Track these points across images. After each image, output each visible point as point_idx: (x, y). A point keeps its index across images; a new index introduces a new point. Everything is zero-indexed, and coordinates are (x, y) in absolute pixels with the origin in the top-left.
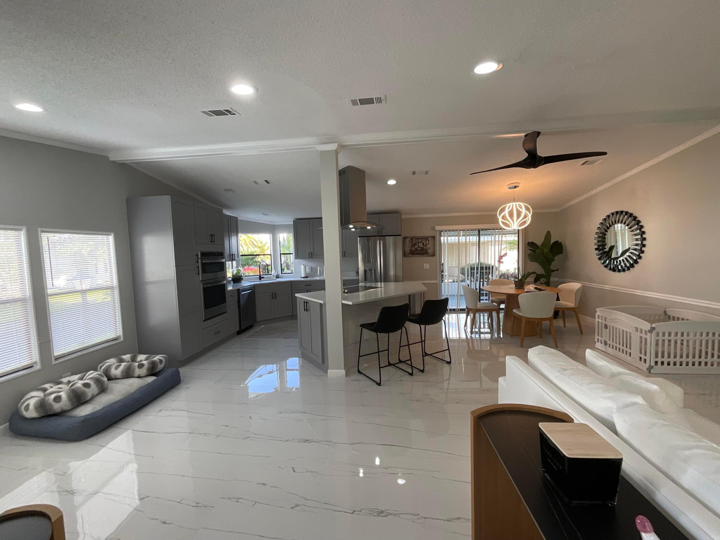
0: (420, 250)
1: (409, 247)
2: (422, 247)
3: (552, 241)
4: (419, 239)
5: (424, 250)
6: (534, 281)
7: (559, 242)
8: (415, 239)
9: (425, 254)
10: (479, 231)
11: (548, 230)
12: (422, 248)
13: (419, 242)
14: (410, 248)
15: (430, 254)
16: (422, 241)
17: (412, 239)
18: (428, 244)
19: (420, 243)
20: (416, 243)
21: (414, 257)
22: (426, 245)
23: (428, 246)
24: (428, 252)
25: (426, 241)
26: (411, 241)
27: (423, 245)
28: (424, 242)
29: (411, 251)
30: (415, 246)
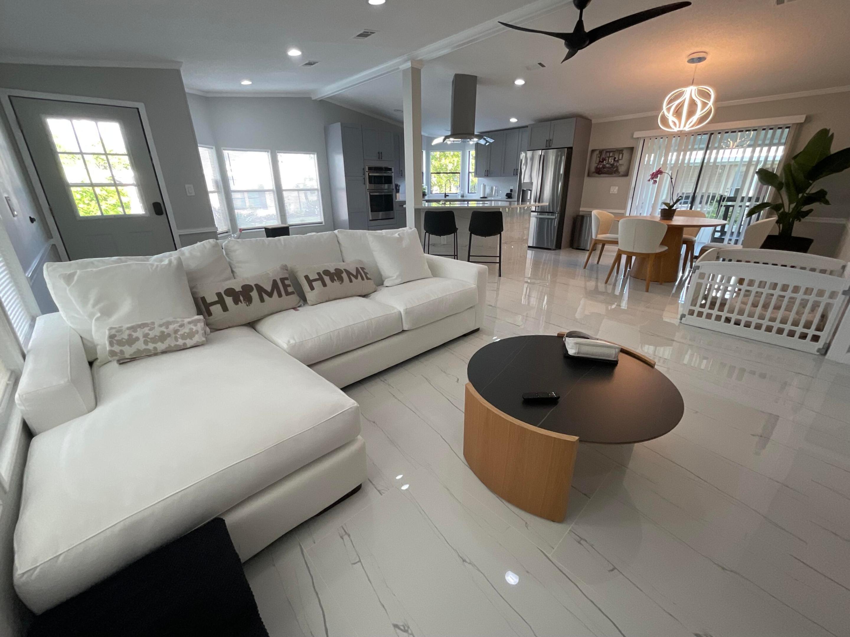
0: (608, 168)
1: (596, 163)
2: (612, 163)
4: (610, 152)
5: (614, 168)
8: (605, 151)
9: (615, 173)
10: (711, 134)
12: (612, 165)
13: (609, 157)
14: (597, 165)
15: (622, 173)
16: (614, 156)
17: (601, 152)
18: (622, 159)
19: (610, 158)
20: (605, 157)
21: (598, 177)
22: (618, 161)
23: (620, 162)
24: (620, 170)
25: (619, 154)
26: (600, 156)
27: (614, 160)
28: (616, 156)
29: (597, 168)
30: (603, 162)
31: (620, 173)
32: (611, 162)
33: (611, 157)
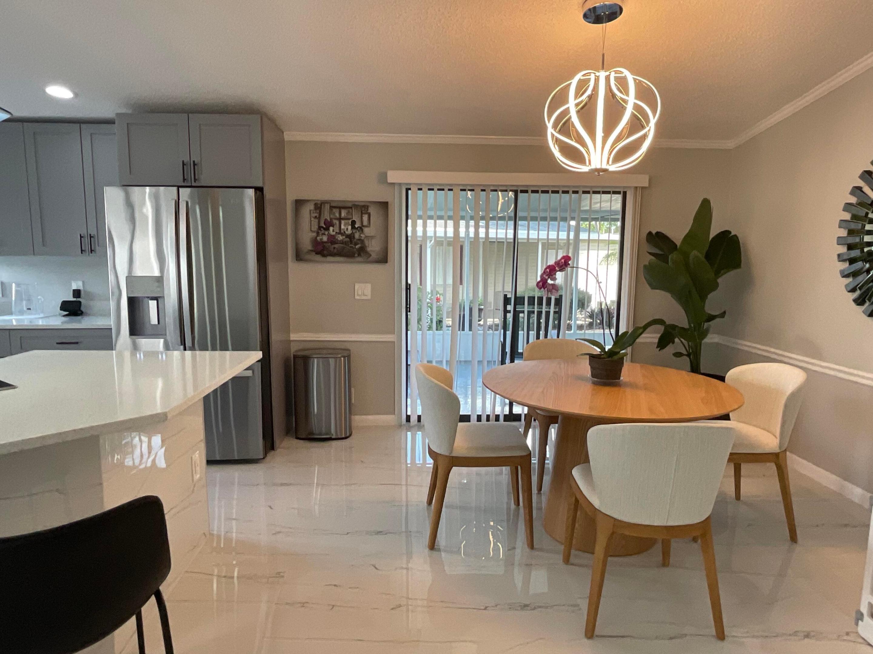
0: (342, 242)
2: (349, 232)
3: (714, 232)
4: (340, 208)
5: (356, 244)
6: (657, 341)
7: (733, 234)
8: (327, 206)
9: (359, 255)
10: (516, 193)
11: (705, 197)
12: (350, 237)
13: (340, 219)
14: (315, 234)
15: (374, 256)
16: (350, 217)
17: (319, 206)
18: (369, 225)
19: (343, 222)
21: (324, 262)
22: (361, 229)
24: (369, 249)
25: (362, 213)
26: (317, 215)
27: (353, 227)
28: (356, 218)
29: (316, 243)
30: (327, 229)
31: (371, 255)
32: (347, 229)
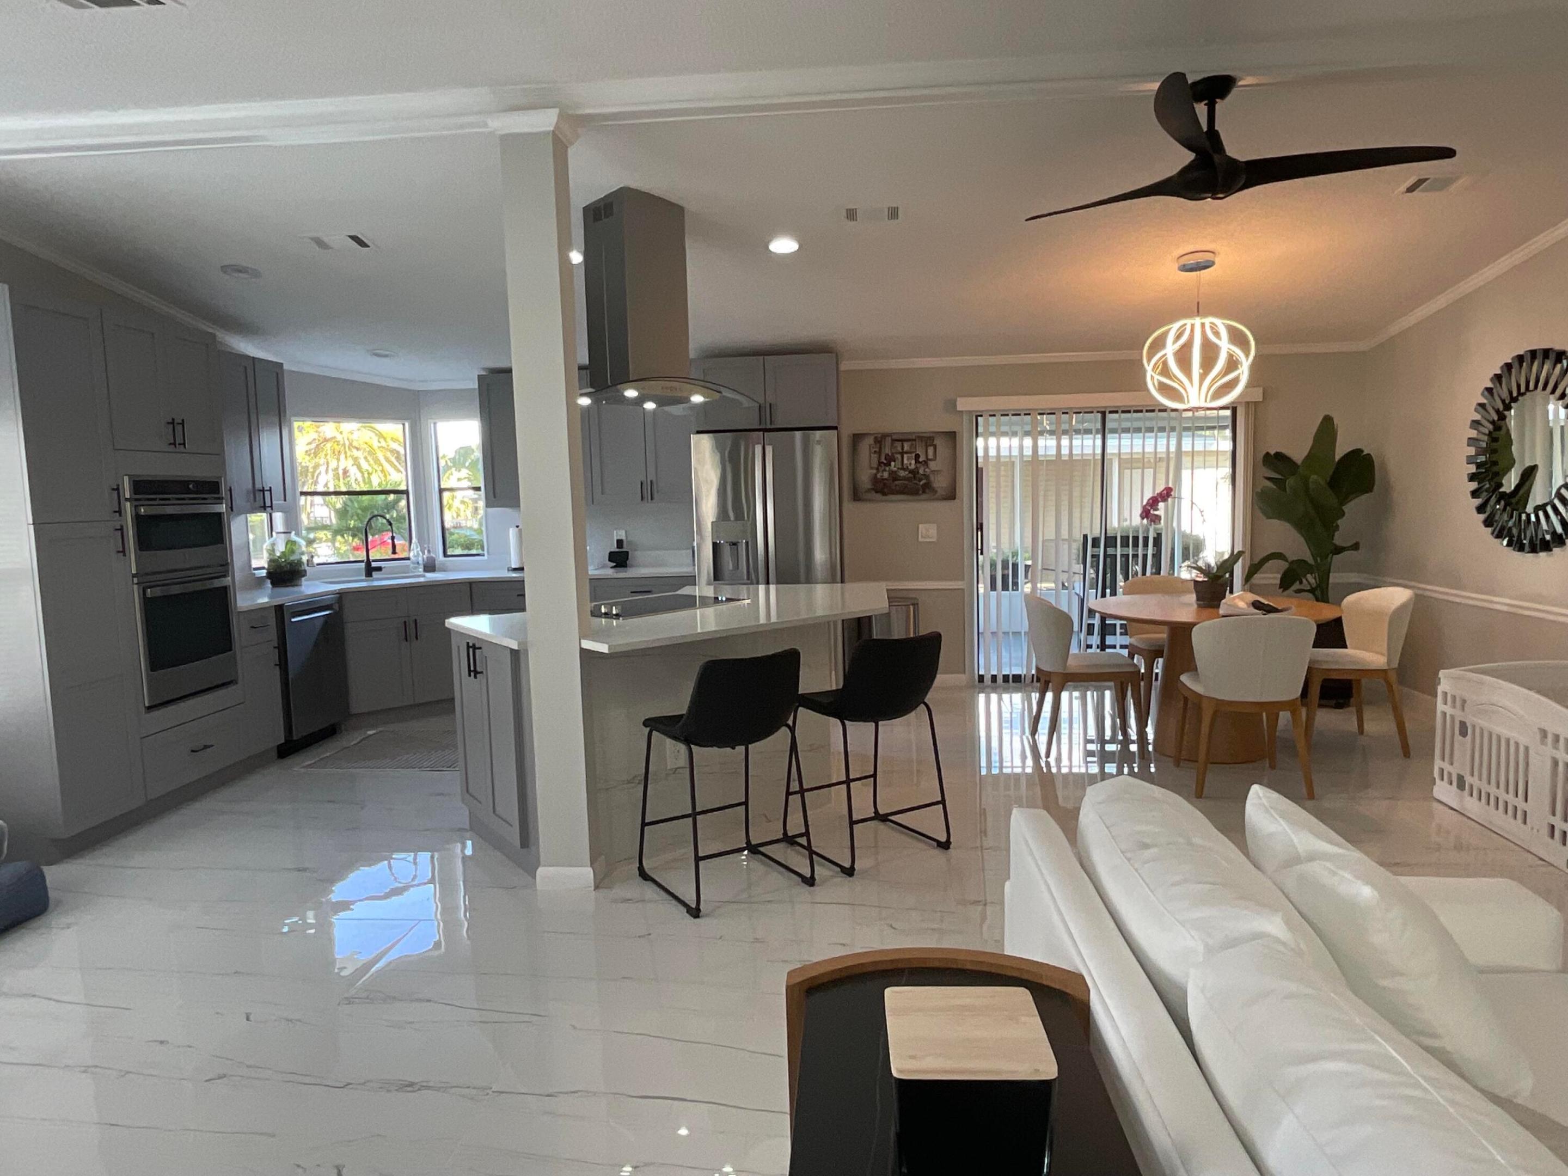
0: (905, 479)
1: (872, 468)
2: (913, 467)
3: (1340, 453)
5: (920, 480)
6: (1278, 582)
7: (1365, 452)
8: (889, 440)
9: (924, 492)
10: (1104, 414)
11: (1327, 413)
12: (914, 472)
13: (902, 454)
14: (875, 471)
15: (941, 492)
16: (913, 450)
17: (880, 440)
18: (935, 459)
19: (906, 456)
20: (892, 454)
21: (882, 501)
22: (926, 463)
23: (932, 465)
24: (936, 485)
25: (927, 447)
26: (877, 450)
27: (917, 461)
28: (920, 451)
29: (875, 480)
30: (888, 464)
31: (936, 492)
32: (910, 464)
33: (906, 453)
